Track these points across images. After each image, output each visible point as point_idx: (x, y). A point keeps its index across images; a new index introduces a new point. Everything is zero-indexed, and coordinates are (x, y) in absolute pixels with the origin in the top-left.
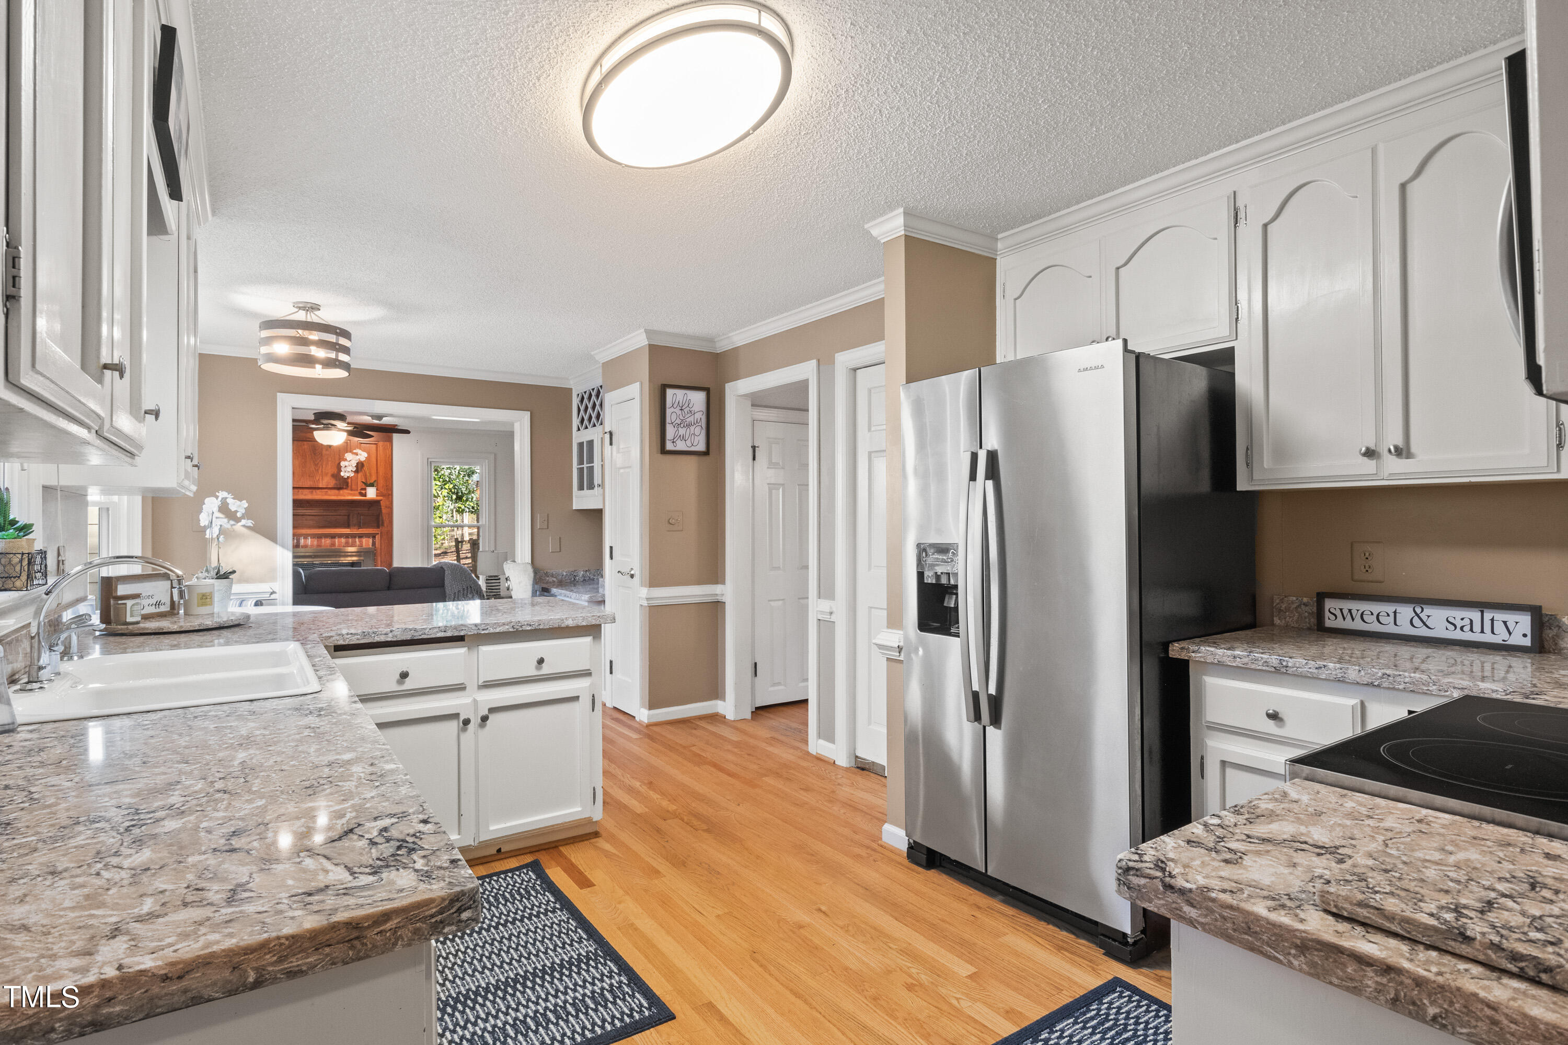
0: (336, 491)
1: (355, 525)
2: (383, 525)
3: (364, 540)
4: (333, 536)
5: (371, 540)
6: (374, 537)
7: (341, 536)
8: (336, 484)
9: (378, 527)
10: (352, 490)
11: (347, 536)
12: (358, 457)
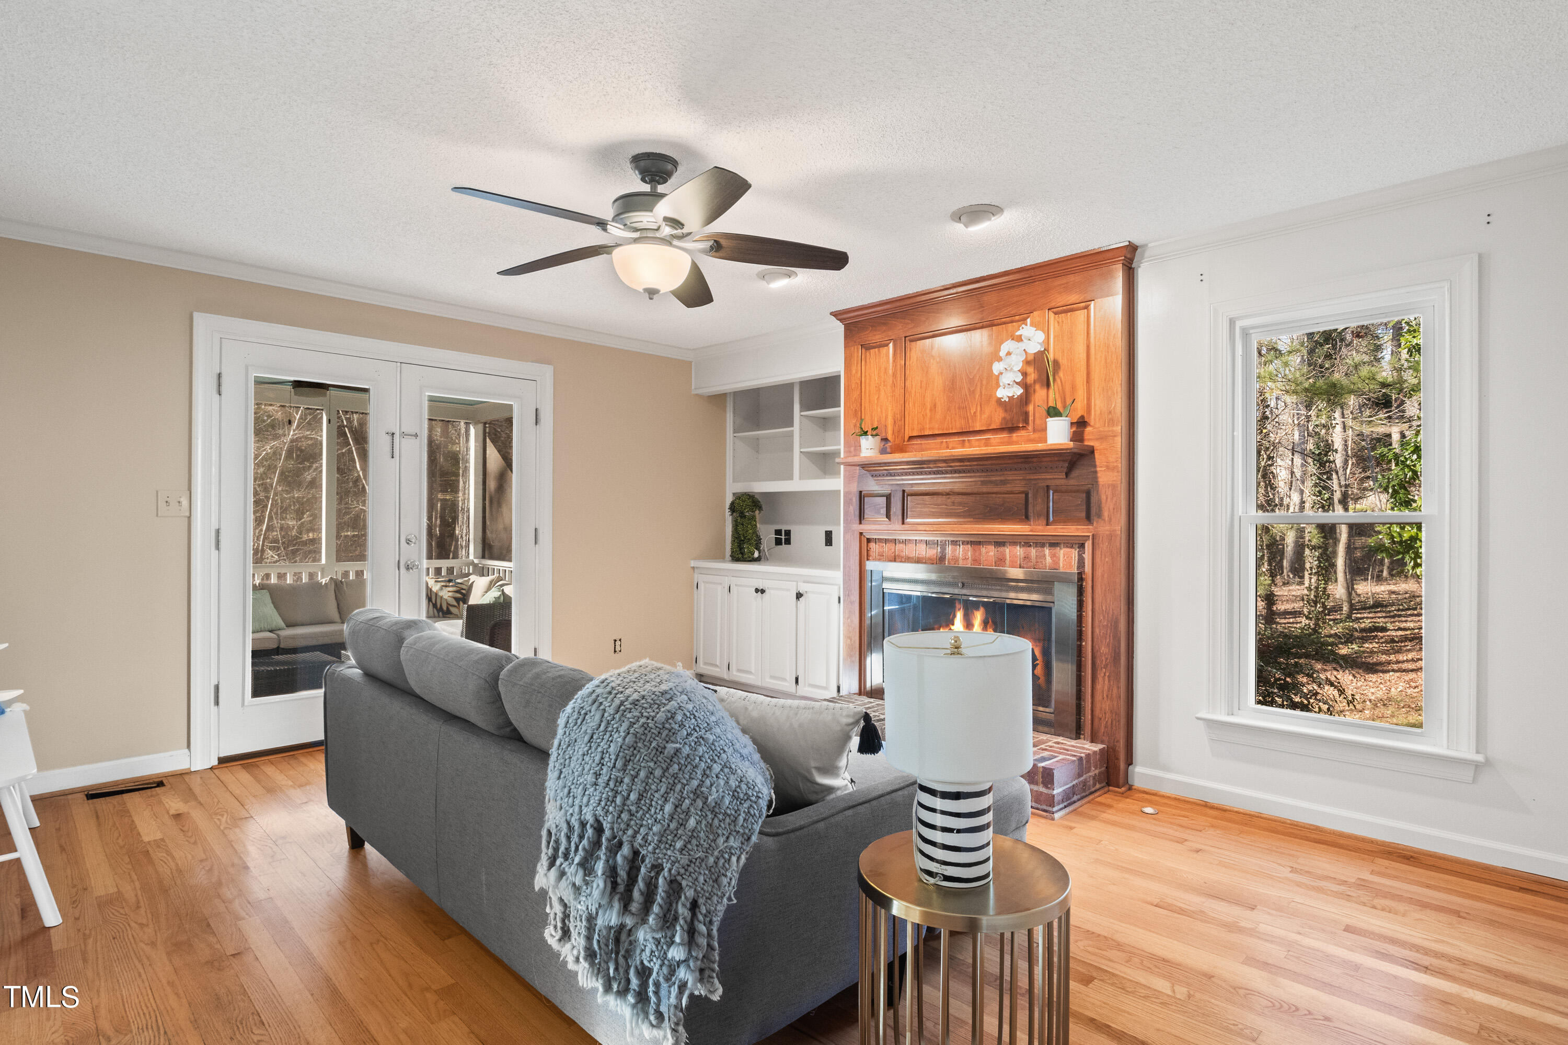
0: (1004, 435)
1: (1039, 516)
2: (1099, 515)
3: (1062, 552)
4: (1000, 542)
5: (1074, 553)
6: (1082, 546)
7: (1014, 540)
8: (1004, 419)
9: (1088, 519)
10: (1034, 431)
11: (1026, 542)
12: (1023, 346)
